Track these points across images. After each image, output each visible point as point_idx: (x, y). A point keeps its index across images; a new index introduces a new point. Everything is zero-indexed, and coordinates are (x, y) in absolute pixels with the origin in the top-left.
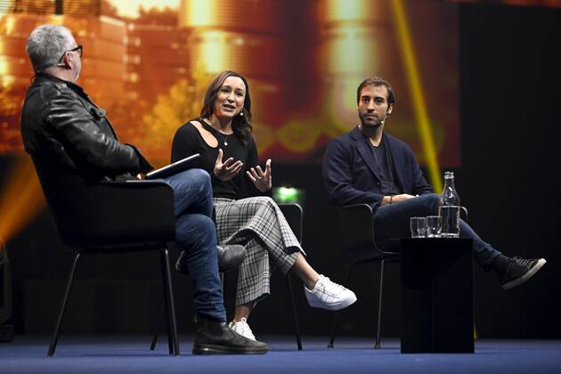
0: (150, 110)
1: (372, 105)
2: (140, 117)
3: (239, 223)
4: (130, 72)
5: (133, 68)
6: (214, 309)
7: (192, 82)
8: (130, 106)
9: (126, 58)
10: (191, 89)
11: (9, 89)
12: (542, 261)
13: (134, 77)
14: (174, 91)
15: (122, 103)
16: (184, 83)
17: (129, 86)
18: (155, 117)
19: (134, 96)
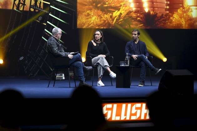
0: (172, 16)
1: (134, 36)
2: (169, 18)
3: (97, 61)
4: (166, 6)
5: (167, 5)
6: (82, 79)
7: (184, 8)
8: (167, 15)
9: (165, 2)
10: (184, 10)
11: (134, 11)
12: (161, 69)
13: (168, 7)
14: (179, 11)
15: (164, 14)
16: (182, 8)
17: (166, 10)
18: (173, 17)
19: (168, 12)
